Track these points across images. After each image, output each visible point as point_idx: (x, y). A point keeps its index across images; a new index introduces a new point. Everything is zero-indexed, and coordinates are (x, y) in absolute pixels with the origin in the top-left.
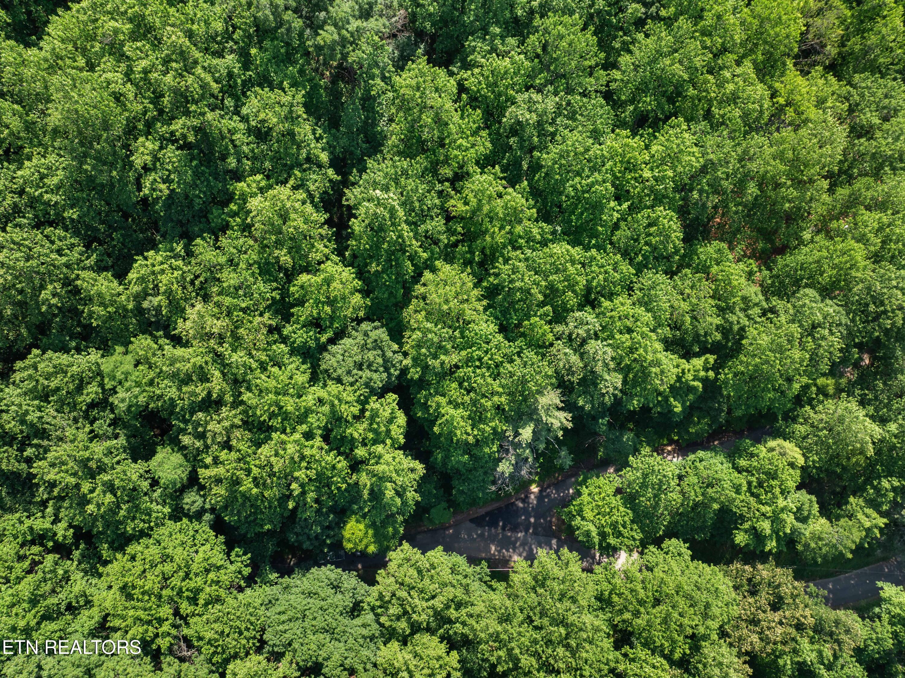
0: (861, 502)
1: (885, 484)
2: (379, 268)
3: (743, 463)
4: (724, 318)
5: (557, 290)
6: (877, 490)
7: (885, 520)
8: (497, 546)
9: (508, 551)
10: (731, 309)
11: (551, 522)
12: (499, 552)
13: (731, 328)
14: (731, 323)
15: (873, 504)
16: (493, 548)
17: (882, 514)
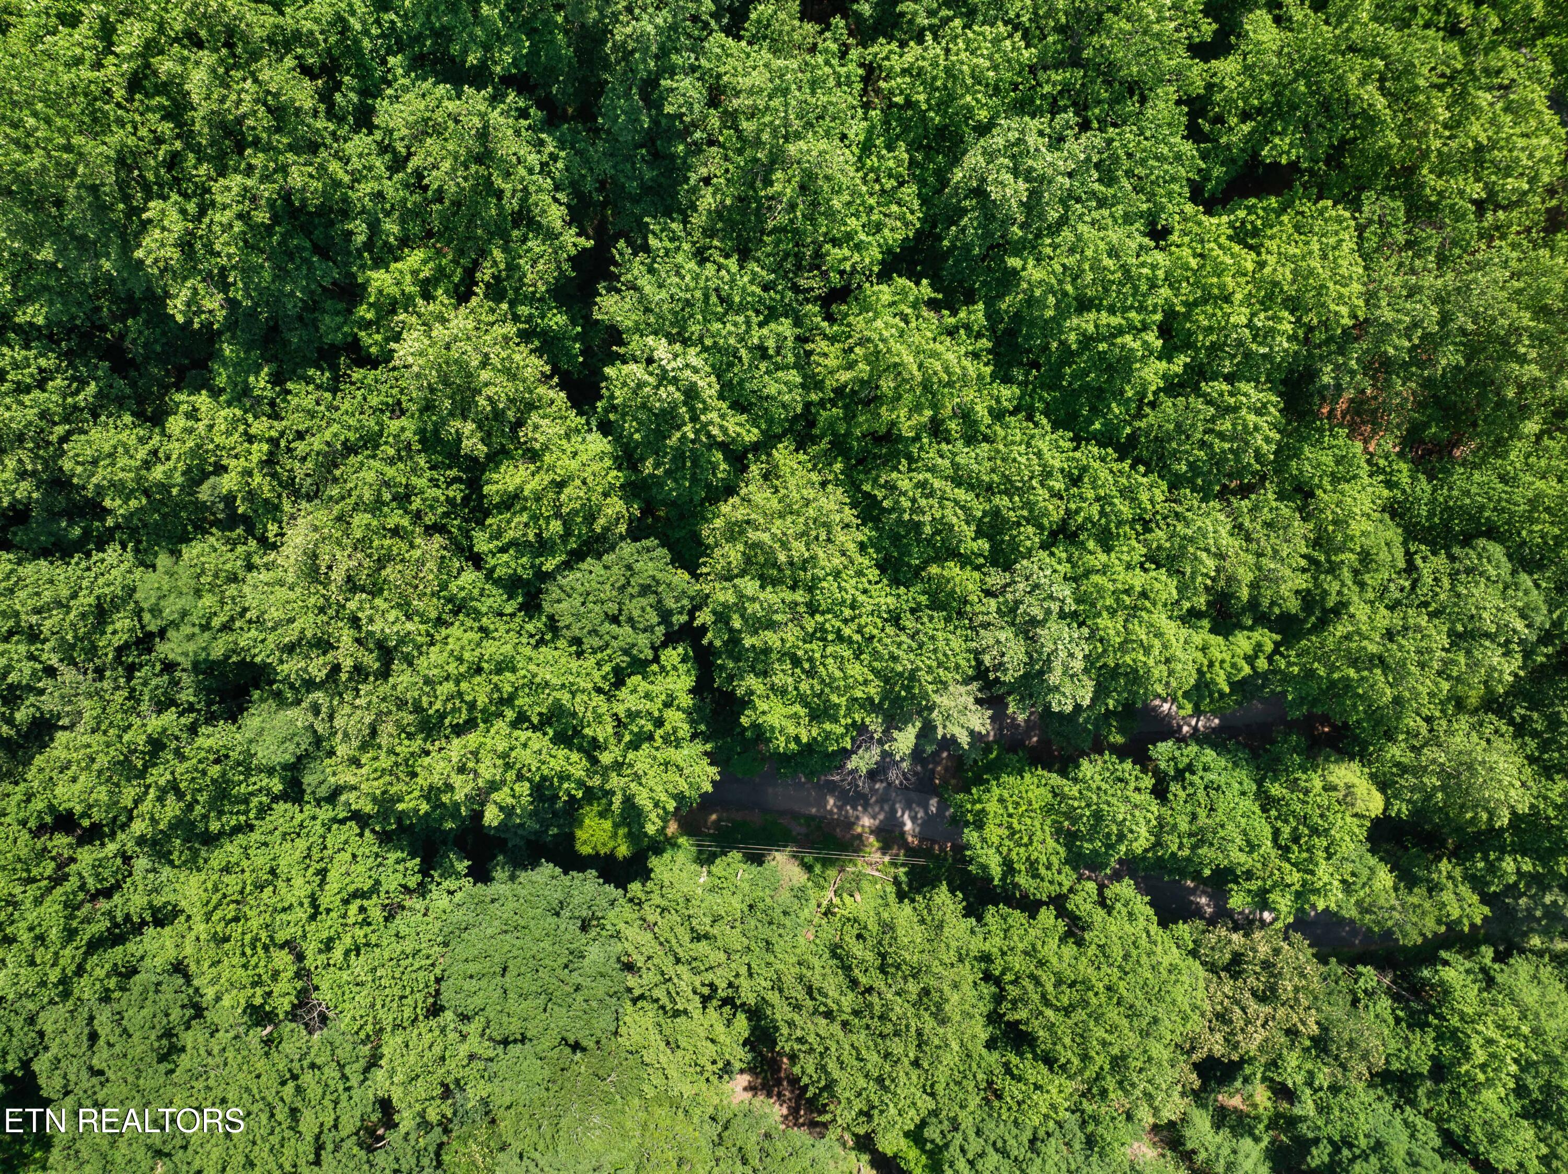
0: (1458, 872)
1: (1508, 865)
2: (660, 472)
3: (1276, 790)
4: (1316, 579)
5: (1006, 520)
6: (1492, 868)
7: (1486, 910)
8: (838, 798)
9: (854, 808)
10: (1333, 569)
11: (933, 771)
12: (840, 808)
13: (1323, 599)
14: (1325, 593)
15: (1477, 883)
16: (831, 801)
17: (1486, 899)
